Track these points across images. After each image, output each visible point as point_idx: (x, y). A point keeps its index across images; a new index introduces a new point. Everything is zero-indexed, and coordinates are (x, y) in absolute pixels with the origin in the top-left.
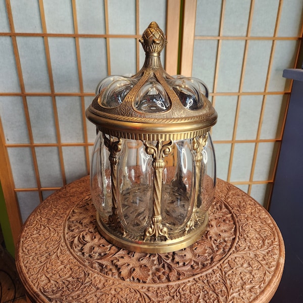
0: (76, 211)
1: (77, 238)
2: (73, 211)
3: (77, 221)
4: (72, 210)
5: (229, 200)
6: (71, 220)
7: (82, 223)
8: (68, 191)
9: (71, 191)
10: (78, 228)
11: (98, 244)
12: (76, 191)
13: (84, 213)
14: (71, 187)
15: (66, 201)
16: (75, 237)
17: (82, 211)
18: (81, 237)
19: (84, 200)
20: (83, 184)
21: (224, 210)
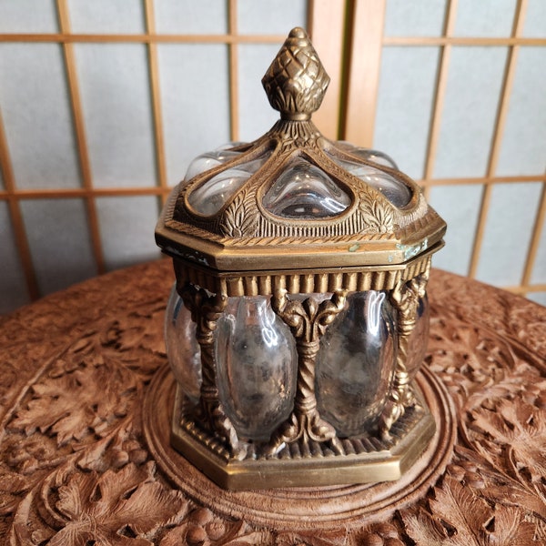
0: (40, 389)
1: (29, 497)
2: (31, 391)
3: (38, 429)
4: (25, 389)
5: (522, 334)
6: (17, 423)
7: (56, 435)
8: (25, 325)
9: (34, 324)
10: (39, 455)
11: (109, 522)
12: (50, 324)
13: (68, 395)
14: (37, 312)
15: (12, 357)
16: (21, 495)
17: (60, 390)
18: (45, 492)
19: (71, 351)
20: (74, 303)
21: (522, 367)
